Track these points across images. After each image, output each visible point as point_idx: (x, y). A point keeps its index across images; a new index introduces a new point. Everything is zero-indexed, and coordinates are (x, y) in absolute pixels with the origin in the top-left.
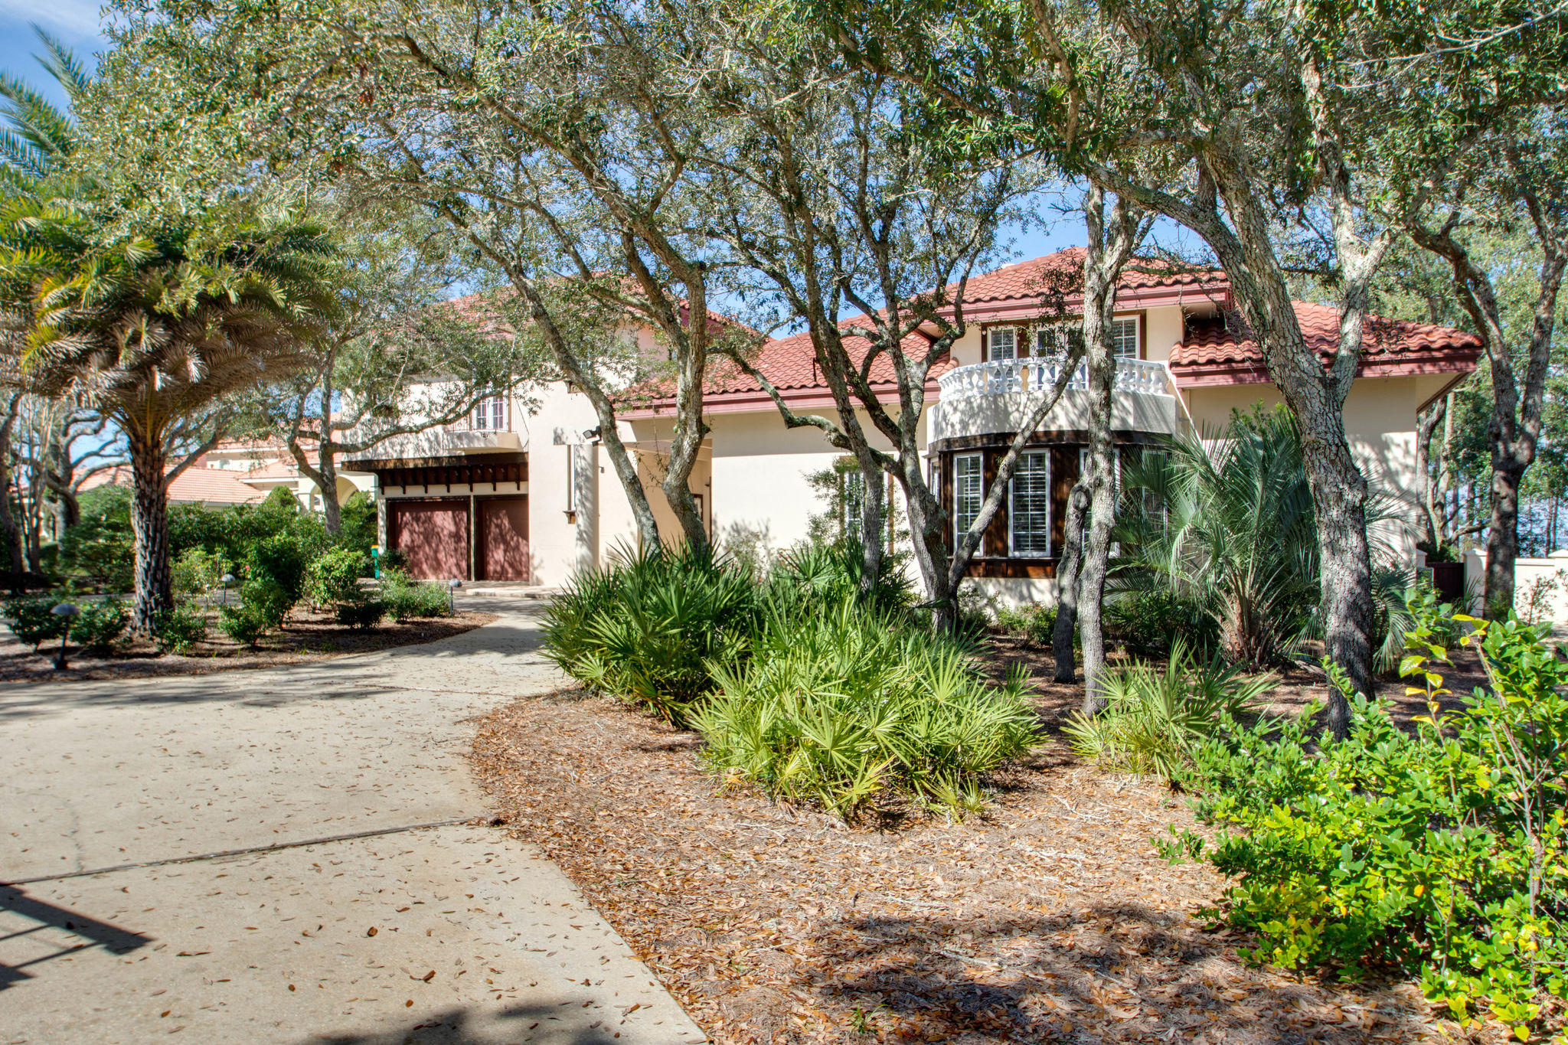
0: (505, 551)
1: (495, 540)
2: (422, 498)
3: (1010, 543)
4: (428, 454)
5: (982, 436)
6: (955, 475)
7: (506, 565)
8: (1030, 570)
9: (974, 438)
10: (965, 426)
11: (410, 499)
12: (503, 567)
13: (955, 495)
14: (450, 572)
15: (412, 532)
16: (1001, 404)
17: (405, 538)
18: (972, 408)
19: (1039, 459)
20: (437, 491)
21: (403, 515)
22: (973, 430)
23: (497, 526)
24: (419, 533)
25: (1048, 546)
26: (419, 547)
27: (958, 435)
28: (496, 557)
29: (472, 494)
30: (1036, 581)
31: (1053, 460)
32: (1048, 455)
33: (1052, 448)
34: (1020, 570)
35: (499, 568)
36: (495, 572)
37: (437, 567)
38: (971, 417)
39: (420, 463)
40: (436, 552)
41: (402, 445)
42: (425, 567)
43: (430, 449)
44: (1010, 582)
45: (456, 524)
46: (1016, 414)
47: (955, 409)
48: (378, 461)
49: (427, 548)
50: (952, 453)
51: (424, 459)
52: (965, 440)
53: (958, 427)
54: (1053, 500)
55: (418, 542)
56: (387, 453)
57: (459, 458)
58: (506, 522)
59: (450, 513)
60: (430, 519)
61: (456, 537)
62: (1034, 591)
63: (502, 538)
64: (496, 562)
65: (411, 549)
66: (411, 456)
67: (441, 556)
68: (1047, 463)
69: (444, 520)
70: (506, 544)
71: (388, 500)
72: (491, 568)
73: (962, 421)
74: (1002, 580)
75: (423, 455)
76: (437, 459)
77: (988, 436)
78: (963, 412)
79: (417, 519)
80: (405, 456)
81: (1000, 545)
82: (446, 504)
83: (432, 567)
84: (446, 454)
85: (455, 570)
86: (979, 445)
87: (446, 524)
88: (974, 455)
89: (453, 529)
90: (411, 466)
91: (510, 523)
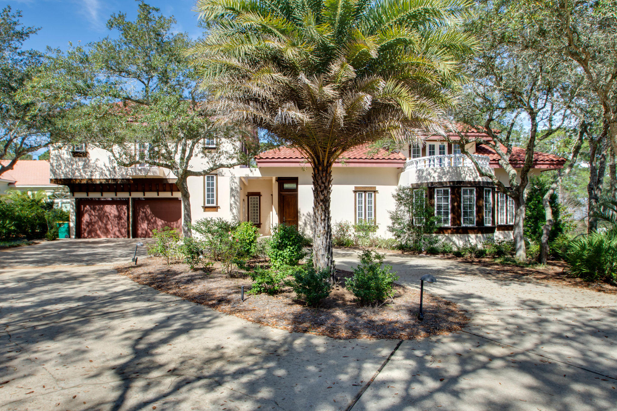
0: (148, 224)
1: (142, 219)
2: (99, 199)
3: (462, 222)
4: (109, 177)
5: (450, 182)
6: (435, 196)
7: (149, 230)
8: (469, 231)
9: (446, 182)
10: (440, 178)
11: (92, 199)
12: (146, 232)
13: (436, 204)
14: (115, 234)
15: (90, 215)
16: (458, 171)
17: (86, 218)
18: (444, 171)
19: (471, 191)
20: (109, 196)
21: (85, 206)
22: (445, 180)
23: (143, 212)
24: (95, 216)
25: (475, 223)
26: (95, 222)
27: (437, 181)
28: (143, 227)
29: (130, 197)
30: (470, 235)
31: (477, 192)
32: (475, 190)
33: (476, 187)
34: (465, 231)
35: (144, 232)
36: (142, 234)
37: (106, 232)
38: (443, 175)
39: (104, 182)
40: (106, 225)
41: (92, 172)
42: (99, 232)
43: (110, 175)
44: (462, 236)
45: (118, 211)
46: (464, 175)
47: (435, 172)
48: (76, 179)
49: (100, 223)
50: (434, 188)
51: (106, 179)
52: (441, 183)
53: (436, 178)
54: (477, 206)
55: (94, 219)
56: (81, 175)
57: (128, 180)
58: (149, 211)
59: (115, 206)
60: (102, 209)
61: (119, 217)
62: (470, 239)
63: (146, 218)
64: (143, 229)
65: (89, 224)
66: (98, 177)
67: (110, 227)
68: (475, 193)
69: (111, 210)
70: (149, 221)
71: (76, 199)
72: (140, 232)
73: (438, 176)
74: (459, 235)
75: (106, 177)
76: (114, 180)
77: (453, 182)
78: (439, 173)
79: (94, 209)
80: (93, 177)
81: (458, 222)
82: (112, 202)
83: (103, 232)
84: (120, 177)
85: (117, 233)
86: (448, 185)
87: (112, 211)
88: (445, 189)
89: (116, 213)
90: (98, 182)
91: (151, 210)
